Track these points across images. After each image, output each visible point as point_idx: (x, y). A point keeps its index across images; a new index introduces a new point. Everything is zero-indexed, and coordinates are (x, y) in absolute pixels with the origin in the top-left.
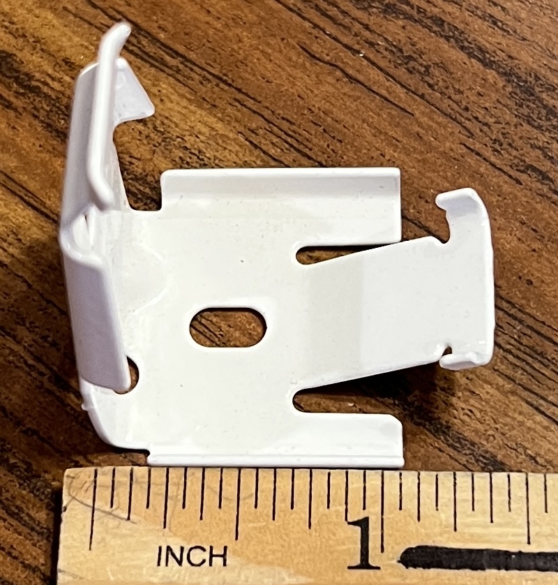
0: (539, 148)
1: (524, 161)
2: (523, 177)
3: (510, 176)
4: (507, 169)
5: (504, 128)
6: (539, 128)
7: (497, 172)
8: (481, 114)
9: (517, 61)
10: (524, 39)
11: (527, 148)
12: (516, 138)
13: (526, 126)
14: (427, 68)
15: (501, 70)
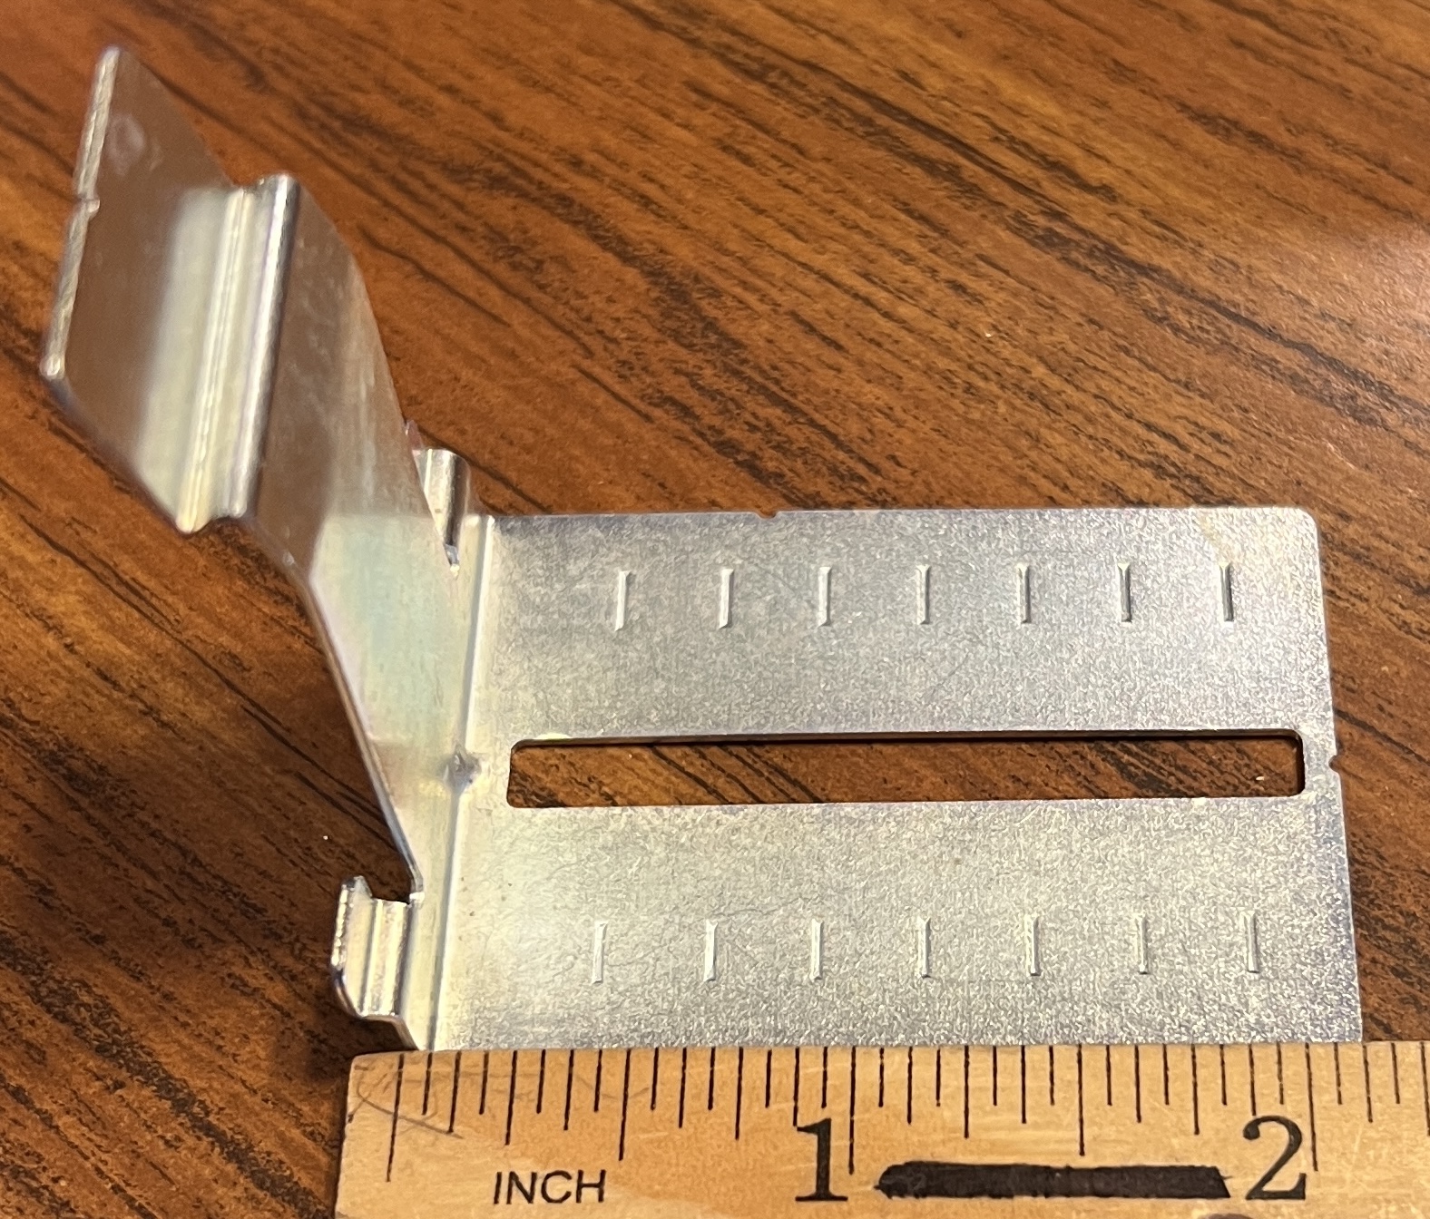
0: (687, 375)
1: (661, 392)
2: (657, 413)
3: (639, 412)
4: (636, 402)
5: (639, 347)
6: (690, 347)
7: (620, 406)
8: (608, 327)
9: (670, 257)
10: (685, 228)
11: (668, 375)
12: (654, 359)
13: (671, 344)
14: (540, 263)
15: (646, 268)
